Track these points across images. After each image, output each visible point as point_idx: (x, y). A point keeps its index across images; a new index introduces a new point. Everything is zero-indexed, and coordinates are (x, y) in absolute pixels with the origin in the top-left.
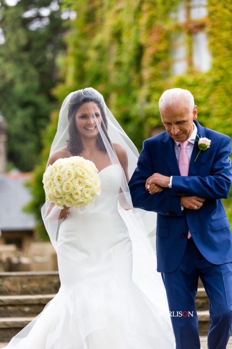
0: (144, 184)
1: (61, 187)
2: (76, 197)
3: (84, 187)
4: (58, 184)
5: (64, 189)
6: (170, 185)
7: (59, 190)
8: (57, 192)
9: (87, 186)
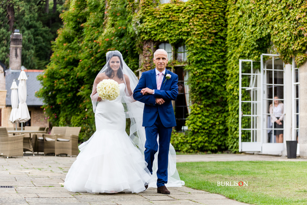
0: (140, 91)
1: (106, 92)
2: (111, 97)
3: (114, 93)
4: (104, 91)
5: (107, 93)
6: (154, 93)
7: (105, 93)
8: (104, 94)
9: (116, 93)
